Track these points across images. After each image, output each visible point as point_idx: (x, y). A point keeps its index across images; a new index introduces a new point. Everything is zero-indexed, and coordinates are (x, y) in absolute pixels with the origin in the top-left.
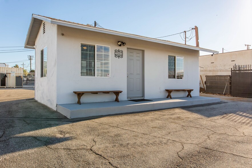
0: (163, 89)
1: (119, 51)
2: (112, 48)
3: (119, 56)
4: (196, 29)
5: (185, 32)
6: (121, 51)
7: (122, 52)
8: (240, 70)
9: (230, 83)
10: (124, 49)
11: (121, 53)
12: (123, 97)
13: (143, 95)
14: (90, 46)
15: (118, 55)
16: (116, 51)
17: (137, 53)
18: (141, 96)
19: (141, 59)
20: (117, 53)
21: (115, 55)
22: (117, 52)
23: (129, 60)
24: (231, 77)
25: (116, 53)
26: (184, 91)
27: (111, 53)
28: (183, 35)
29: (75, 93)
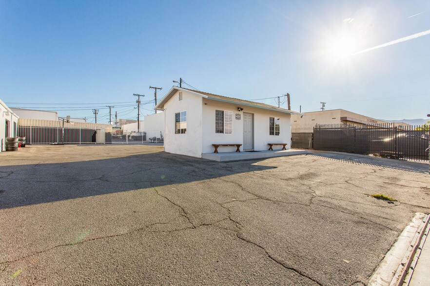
0: (266, 143)
1: (238, 115)
2: (234, 113)
3: (238, 119)
4: (288, 95)
5: (279, 97)
7: (240, 115)
8: (320, 129)
9: (313, 139)
10: (241, 113)
12: (241, 149)
13: (253, 148)
14: (220, 111)
15: (238, 117)
16: (236, 115)
17: (250, 116)
18: (251, 148)
19: (251, 120)
21: (236, 118)
23: (244, 121)
24: (313, 134)
26: (281, 144)
27: (234, 117)
28: (277, 99)
29: (213, 145)
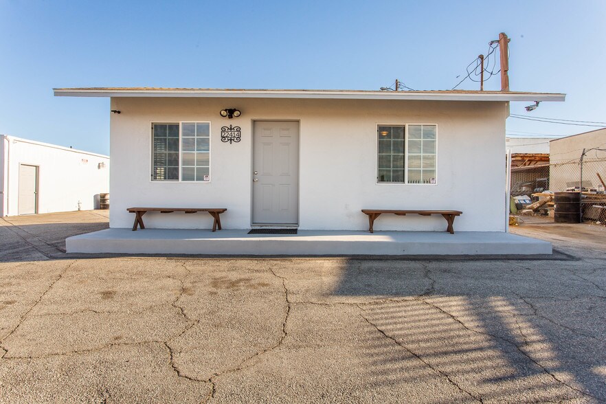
1: (231, 129)
2: (216, 125)
3: (231, 140)
6: (235, 129)
7: (239, 130)
10: (244, 124)
11: (236, 133)
13: (297, 221)
14: (169, 124)
15: (230, 136)
16: (223, 130)
17: (283, 129)
18: (290, 221)
19: (290, 141)
20: (226, 134)
21: (223, 137)
22: (227, 132)
23: (261, 145)
25: (223, 134)
27: (213, 137)
